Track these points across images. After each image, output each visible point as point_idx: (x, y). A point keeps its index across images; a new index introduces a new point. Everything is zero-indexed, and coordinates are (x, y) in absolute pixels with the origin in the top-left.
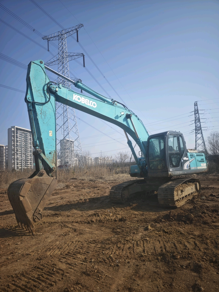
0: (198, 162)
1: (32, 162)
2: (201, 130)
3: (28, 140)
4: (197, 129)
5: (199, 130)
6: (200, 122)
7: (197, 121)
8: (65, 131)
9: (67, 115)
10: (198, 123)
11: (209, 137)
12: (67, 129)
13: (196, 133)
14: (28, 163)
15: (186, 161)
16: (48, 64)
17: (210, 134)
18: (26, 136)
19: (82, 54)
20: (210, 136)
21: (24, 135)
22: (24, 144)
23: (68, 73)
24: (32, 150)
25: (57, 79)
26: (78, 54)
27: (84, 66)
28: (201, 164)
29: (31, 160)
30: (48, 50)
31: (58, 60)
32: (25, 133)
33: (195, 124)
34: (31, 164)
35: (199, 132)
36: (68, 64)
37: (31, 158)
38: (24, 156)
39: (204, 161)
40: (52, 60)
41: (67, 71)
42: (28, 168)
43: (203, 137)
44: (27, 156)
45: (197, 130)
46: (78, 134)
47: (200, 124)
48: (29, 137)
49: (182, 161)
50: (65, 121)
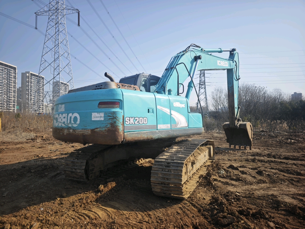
1: (16, 104)
2: (205, 85)
3: (12, 78)
4: (202, 83)
5: (203, 85)
6: (205, 77)
7: (202, 75)
8: (55, 70)
9: (58, 51)
10: (202, 78)
11: (213, 93)
12: (58, 68)
13: (200, 87)
14: (11, 106)
17: (214, 89)
18: (8, 72)
20: (214, 91)
21: (6, 71)
22: (6, 82)
24: (16, 90)
25: (48, 5)
29: (15, 102)
32: (7, 69)
33: (200, 78)
34: (14, 107)
35: (202, 87)
37: (15, 100)
38: (6, 97)
42: (10, 111)
43: (206, 93)
44: (9, 97)
45: (201, 85)
46: (71, 75)
47: (204, 78)
48: (13, 74)
50: (56, 57)
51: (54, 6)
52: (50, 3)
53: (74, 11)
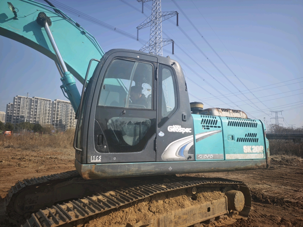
0: (230, 141)
15: (178, 136)
16: (142, 26)
19: (175, 12)
23: (161, 34)
25: (149, 42)
26: (172, 13)
27: (177, 25)
28: (245, 147)
30: (143, 12)
31: (151, 21)
36: (161, 25)
39: (257, 140)
40: (145, 22)
41: (160, 32)
49: (161, 134)
51: (153, 42)
52: (150, 40)
53: (169, 42)
